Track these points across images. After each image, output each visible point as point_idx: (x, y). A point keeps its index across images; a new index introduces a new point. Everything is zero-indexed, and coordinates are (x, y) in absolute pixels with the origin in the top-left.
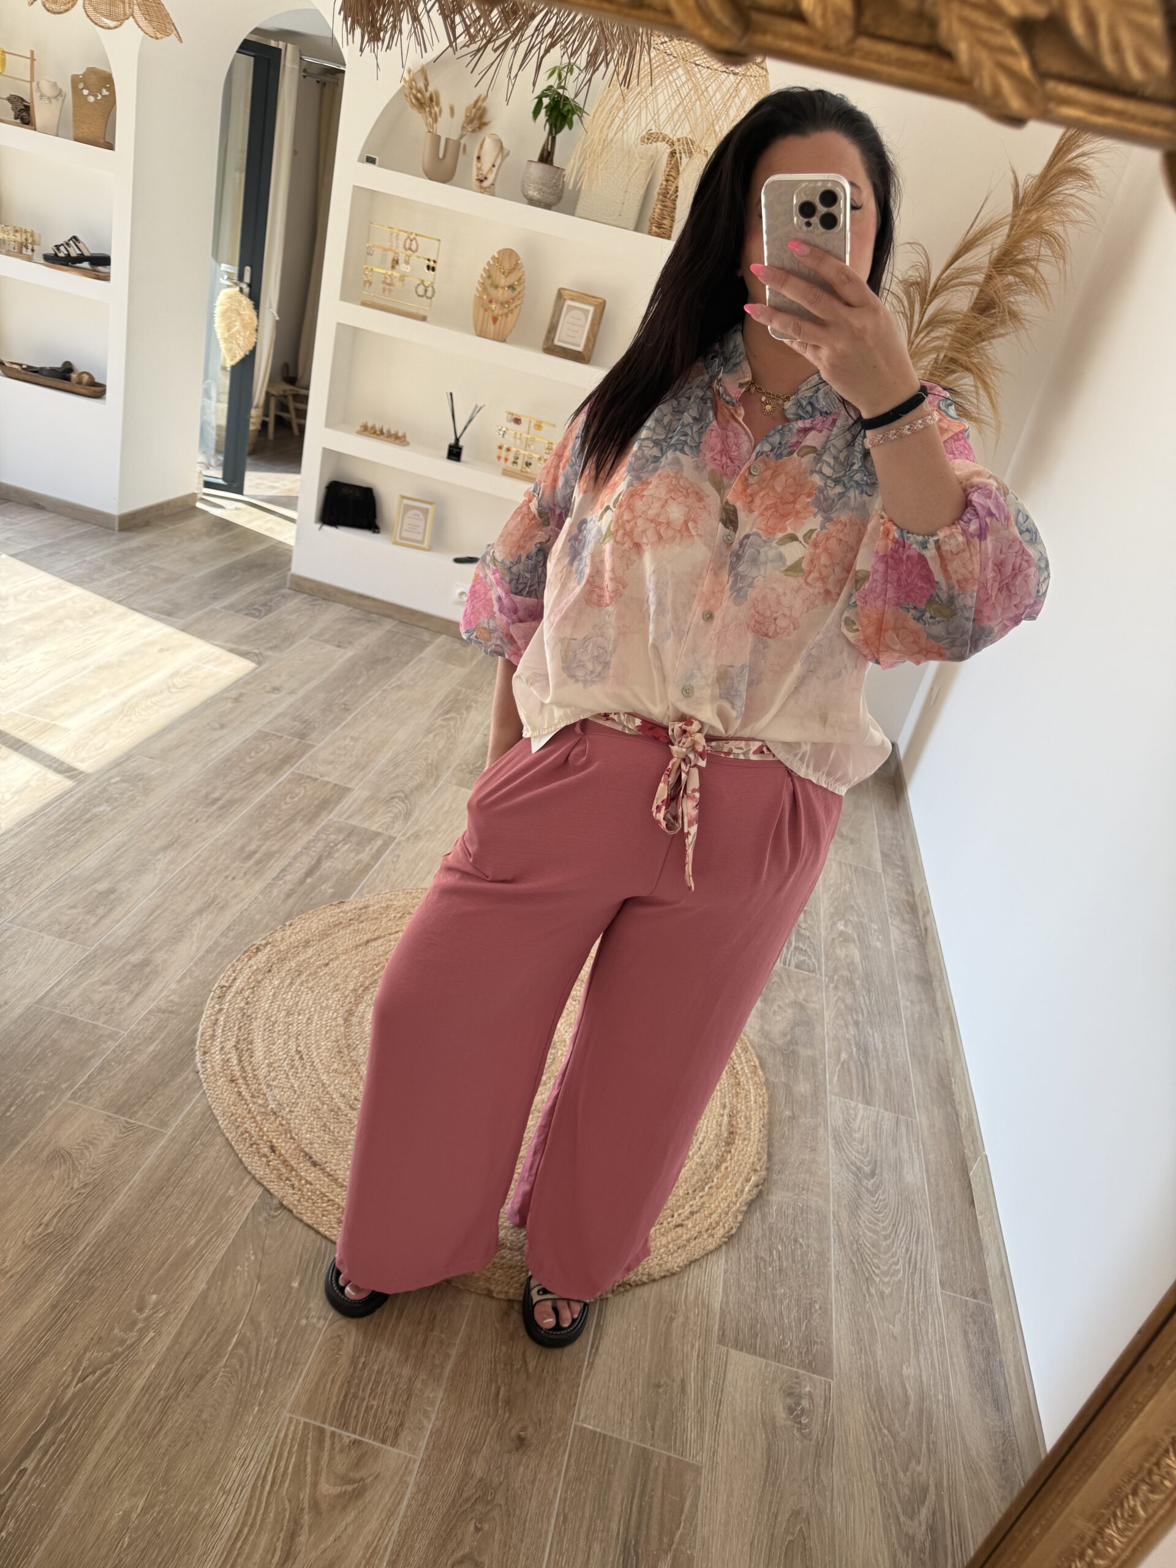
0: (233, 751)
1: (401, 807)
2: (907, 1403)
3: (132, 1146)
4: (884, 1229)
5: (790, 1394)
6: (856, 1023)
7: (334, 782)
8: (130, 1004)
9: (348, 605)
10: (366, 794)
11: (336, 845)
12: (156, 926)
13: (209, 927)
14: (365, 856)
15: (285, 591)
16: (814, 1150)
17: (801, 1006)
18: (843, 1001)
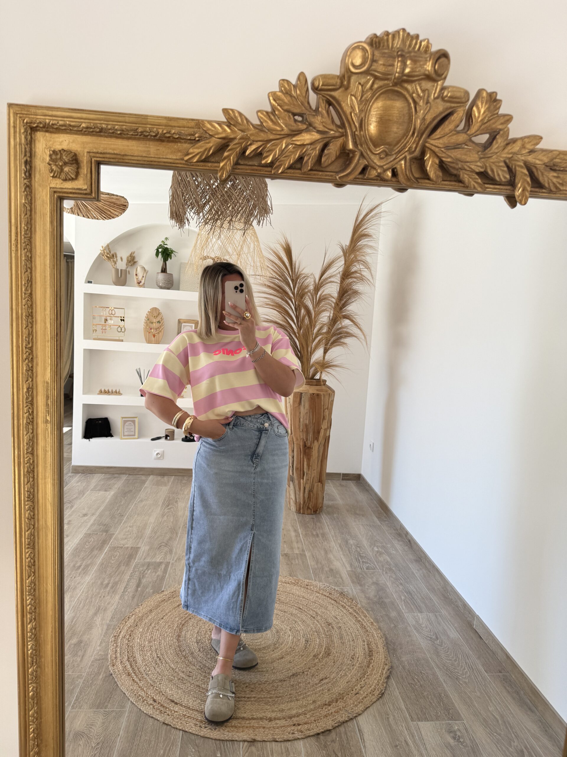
0: (77, 545)
1: (166, 549)
2: (498, 721)
3: (112, 721)
4: (453, 657)
5: (451, 732)
6: (401, 584)
7: (131, 546)
8: (81, 661)
9: (102, 473)
10: (147, 548)
11: (144, 571)
12: (77, 626)
13: (103, 619)
14: (160, 573)
15: (70, 474)
16: (410, 636)
17: (376, 584)
18: (392, 577)
